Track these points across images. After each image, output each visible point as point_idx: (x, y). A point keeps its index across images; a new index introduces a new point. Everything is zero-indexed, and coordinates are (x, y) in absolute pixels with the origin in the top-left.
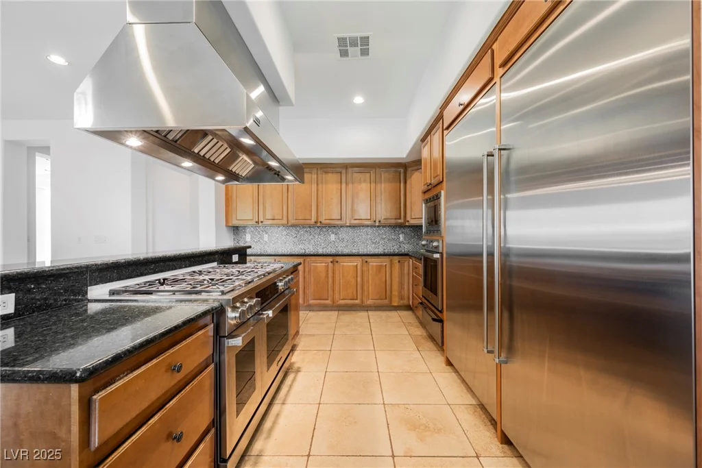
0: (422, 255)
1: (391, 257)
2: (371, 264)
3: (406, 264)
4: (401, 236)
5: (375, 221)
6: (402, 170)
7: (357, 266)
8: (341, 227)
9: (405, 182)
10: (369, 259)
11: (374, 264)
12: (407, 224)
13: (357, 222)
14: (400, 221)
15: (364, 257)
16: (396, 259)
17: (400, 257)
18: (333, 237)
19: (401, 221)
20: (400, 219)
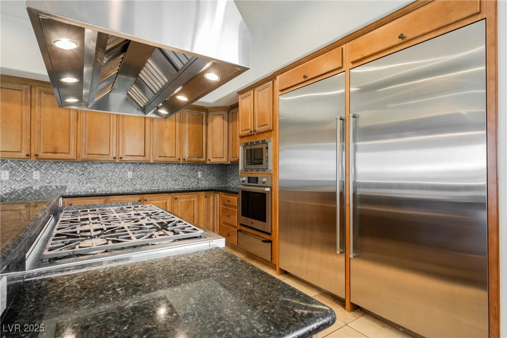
0: (239, 189)
1: (198, 193)
2: (180, 200)
3: (211, 198)
4: (199, 173)
5: (180, 159)
6: (204, 114)
7: (166, 203)
8: (140, 163)
9: (207, 125)
10: (177, 195)
11: (184, 200)
12: (208, 163)
13: (162, 159)
14: (202, 159)
15: (173, 194)
16: (202, 194)
17: (206, 192)
18: (130, 174)
19: (204, 159)
20: (202, 157)
